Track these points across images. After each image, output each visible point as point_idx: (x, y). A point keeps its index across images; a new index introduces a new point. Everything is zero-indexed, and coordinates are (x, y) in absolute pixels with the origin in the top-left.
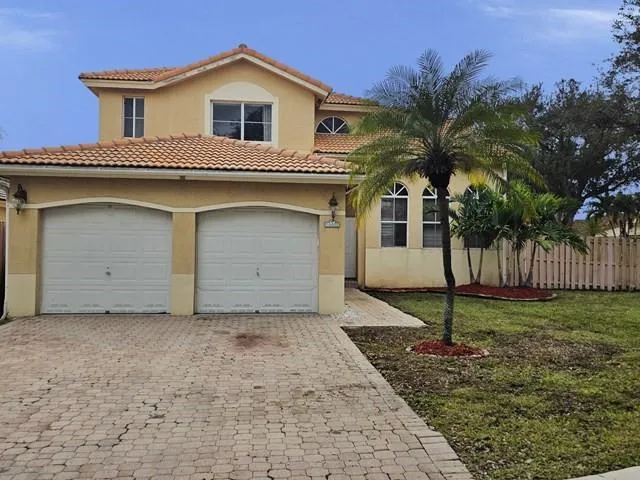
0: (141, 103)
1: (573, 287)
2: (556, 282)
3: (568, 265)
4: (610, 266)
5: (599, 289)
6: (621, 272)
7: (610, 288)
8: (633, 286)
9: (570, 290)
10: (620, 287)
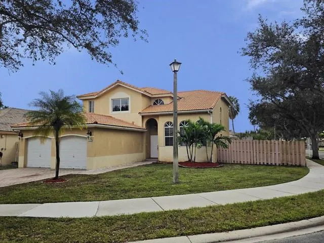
0: (93, 102)
1: (258, 163)
2: (249, 161)
3: (255, 153)
4: (277, 154)
5: (271, 165)
6: (283, 157)
7: (278, 164)
8: (291, 164)
9: (256, 164)
10: (283, 164)
